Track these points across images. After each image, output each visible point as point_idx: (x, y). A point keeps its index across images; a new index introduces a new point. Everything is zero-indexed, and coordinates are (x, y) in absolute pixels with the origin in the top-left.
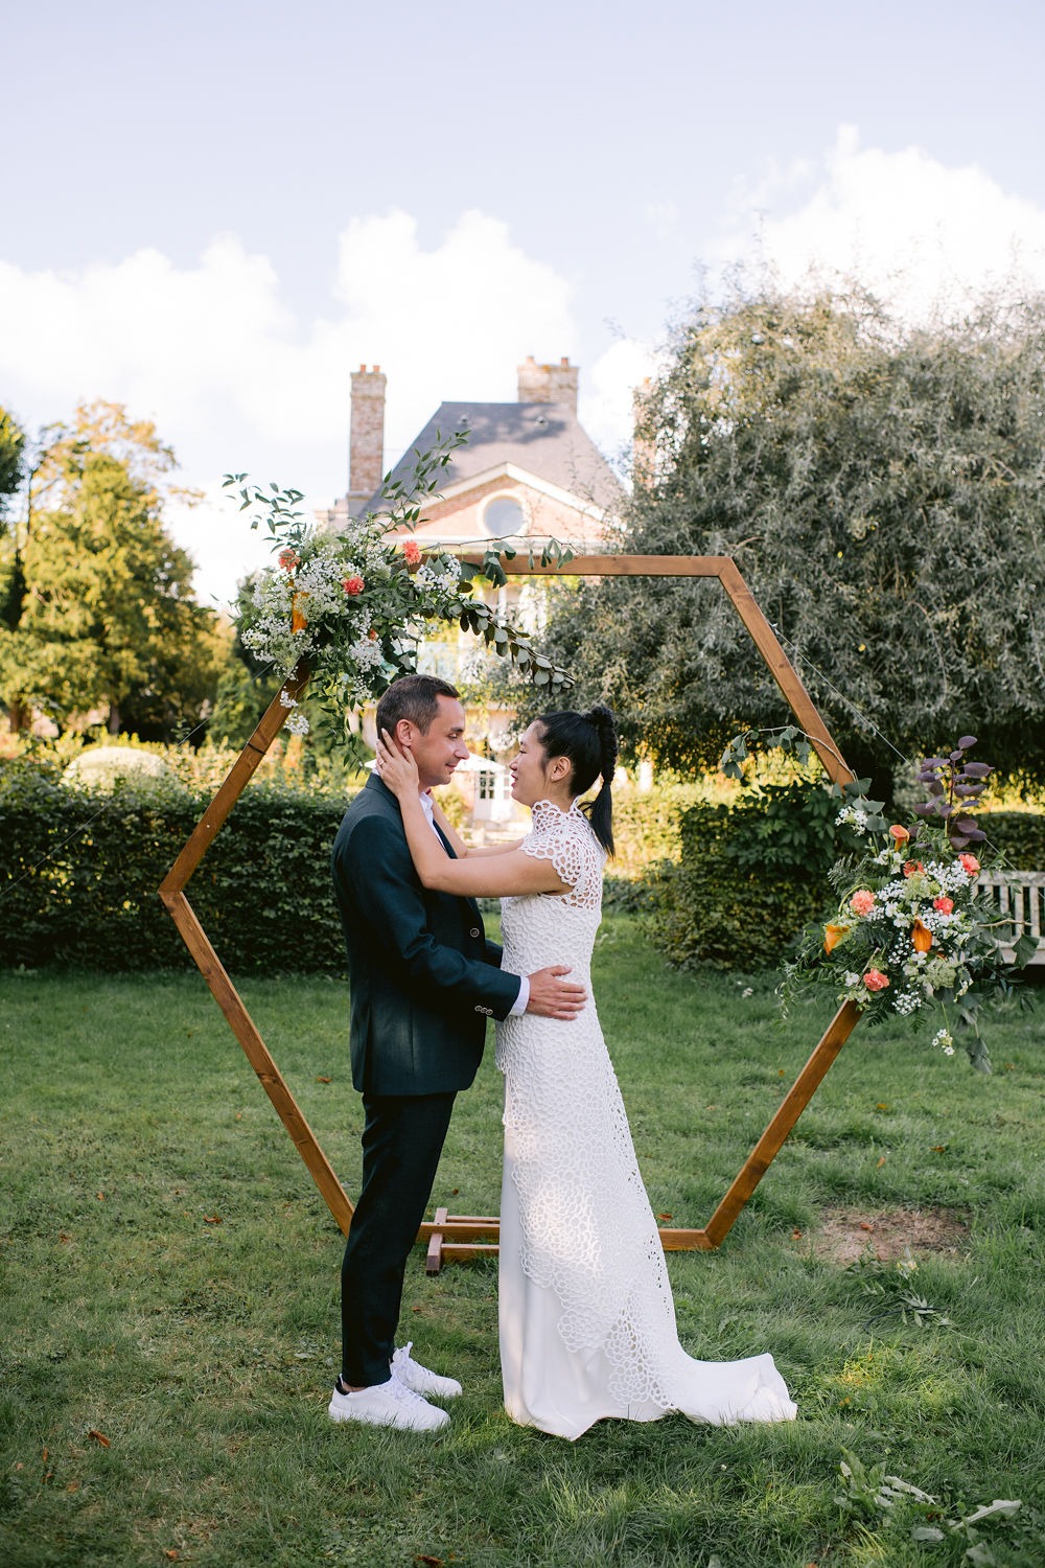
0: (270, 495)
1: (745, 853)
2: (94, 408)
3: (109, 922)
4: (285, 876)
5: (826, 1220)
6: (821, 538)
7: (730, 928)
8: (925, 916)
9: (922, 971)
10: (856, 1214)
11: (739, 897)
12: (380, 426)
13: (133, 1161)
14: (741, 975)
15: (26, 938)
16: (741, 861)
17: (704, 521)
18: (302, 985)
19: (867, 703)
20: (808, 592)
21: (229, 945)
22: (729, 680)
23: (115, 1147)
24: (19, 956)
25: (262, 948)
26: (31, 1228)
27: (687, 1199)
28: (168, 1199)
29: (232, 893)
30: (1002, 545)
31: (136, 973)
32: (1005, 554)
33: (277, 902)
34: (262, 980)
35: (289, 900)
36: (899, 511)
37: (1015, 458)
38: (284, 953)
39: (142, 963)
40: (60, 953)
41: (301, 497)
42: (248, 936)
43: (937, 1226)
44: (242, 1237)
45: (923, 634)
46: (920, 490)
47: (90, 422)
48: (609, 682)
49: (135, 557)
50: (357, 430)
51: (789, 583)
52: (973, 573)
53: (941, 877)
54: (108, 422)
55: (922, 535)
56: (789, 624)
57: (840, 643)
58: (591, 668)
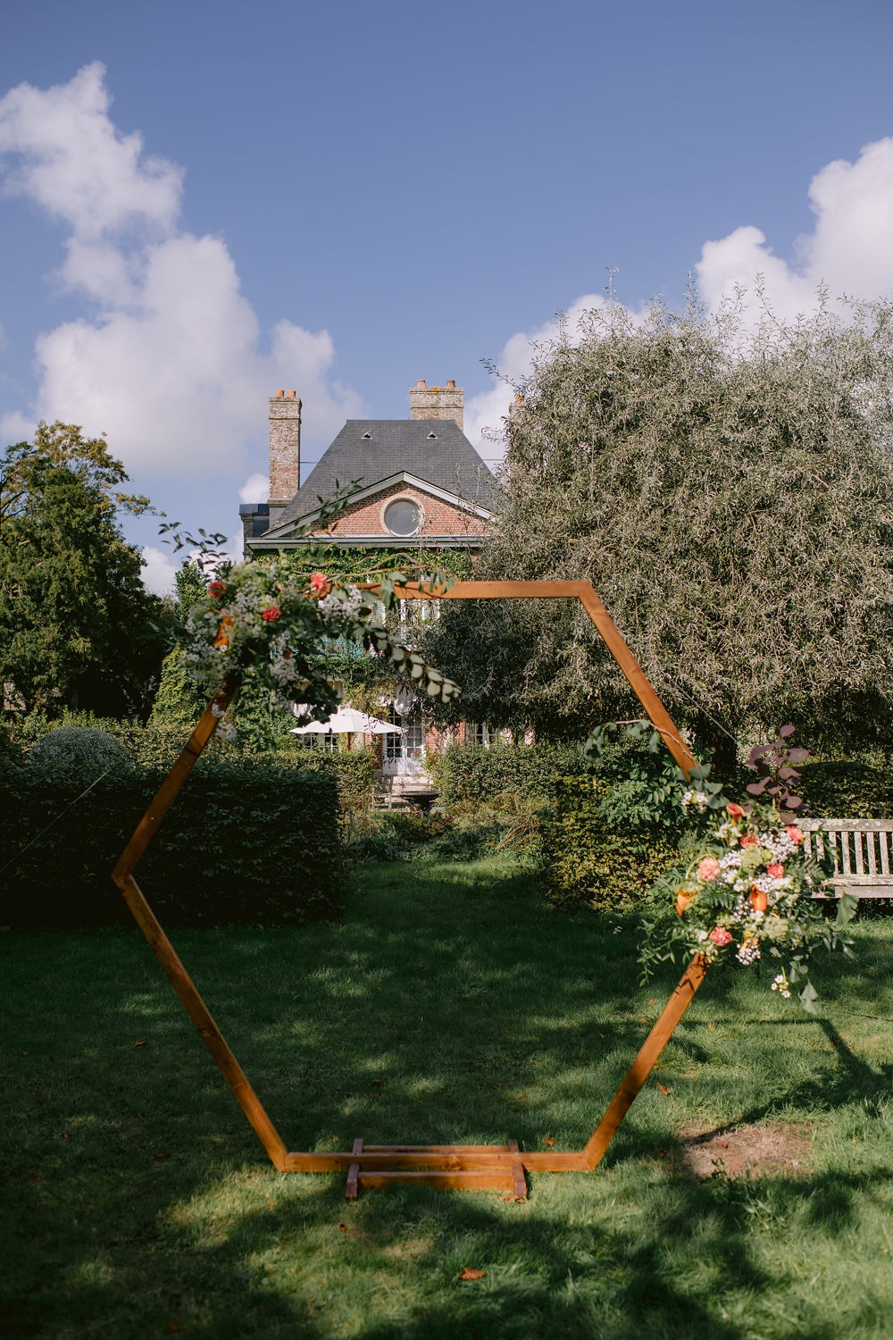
0: (198, 538)
1: (612, 811)
2: (53, 430)
4: (221, 840)
7: (601, 874)
8: (761, 881)
9: (760, 927)
11: (608, 848)
12: (296, 442)
17: (570, 531)
26: (6, 1168)
28: (124, 1137)
30: (820, 545)
32: (822, 552)
33: (214, 863)
34: (205, 930)
38: (221, 906)
41: (225, 539)
43: (781, 1141)
44: (187, 1171)
45: (756, 622)
46: (750, 501)
47: (51, 441)
48: (493, 669)
49: (90, 556)
50: (276, 446)
51: (643, 582)
52: (796, 570)
53: (772, 847)
54: (66, 442)
55: (753, 539)
56: (643, 616)
57: (687, 631)
58: (477, 657)
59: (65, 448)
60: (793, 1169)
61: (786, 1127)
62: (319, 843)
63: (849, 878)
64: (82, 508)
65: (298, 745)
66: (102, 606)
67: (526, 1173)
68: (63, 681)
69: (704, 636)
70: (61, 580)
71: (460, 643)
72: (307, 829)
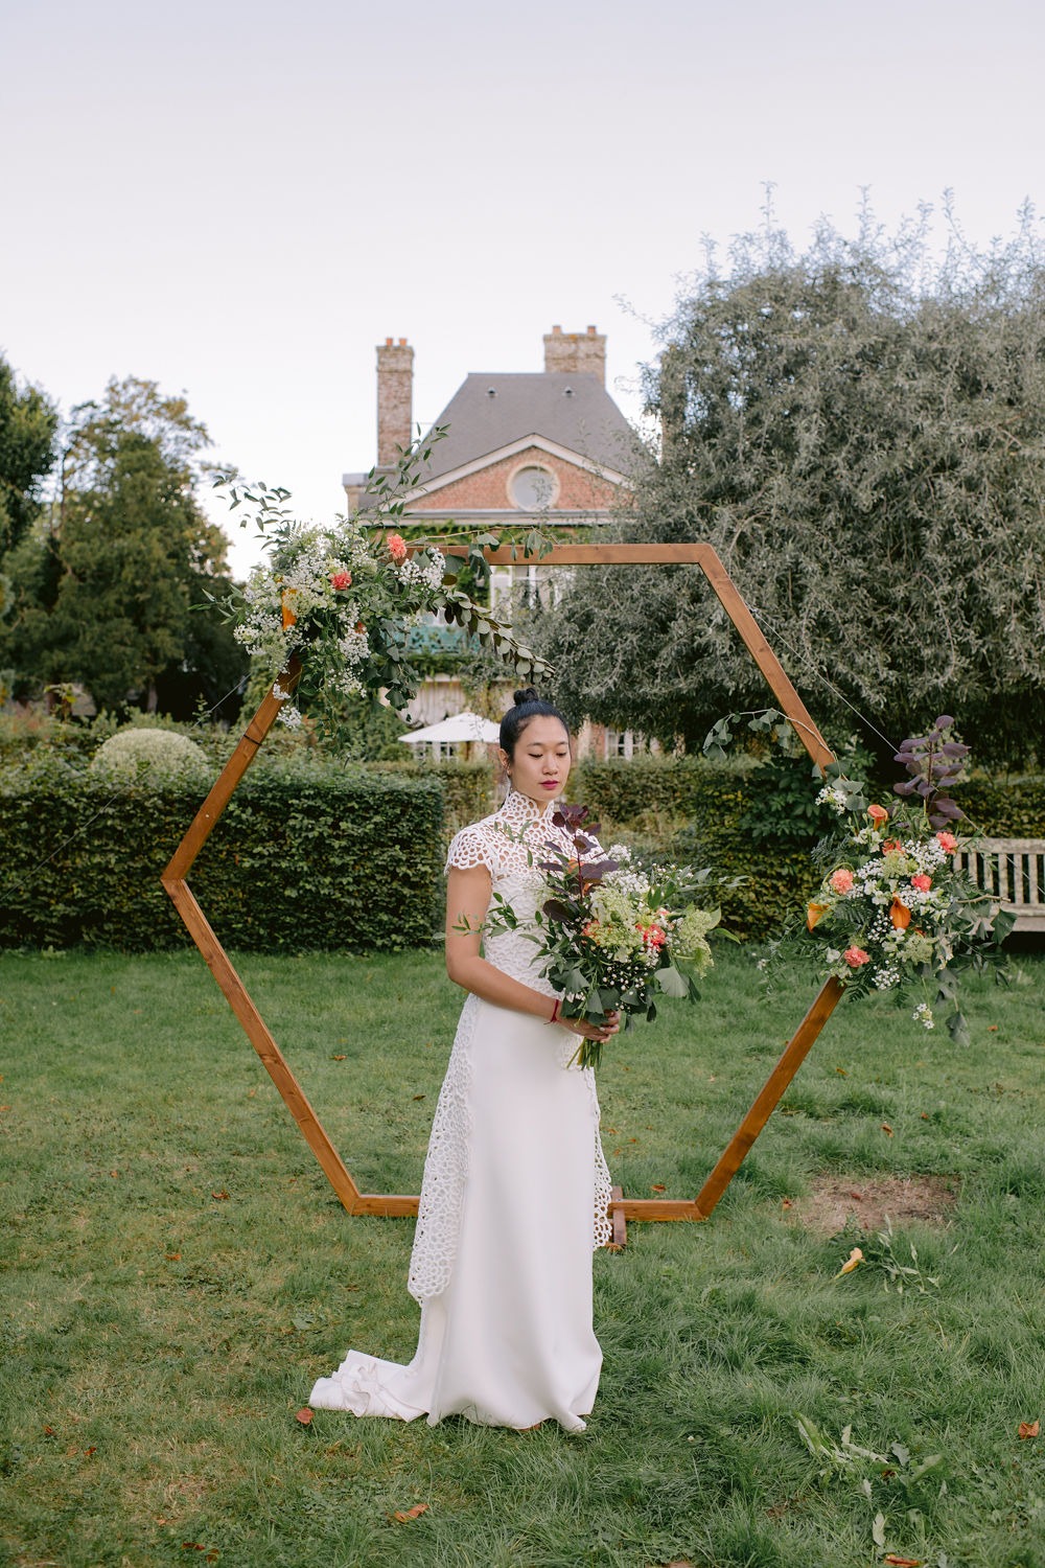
0: (258, 493)
1: (759, 825)
2: (125, 386)
3: (135, 904)
4: (306, 855)
5: (818, 1189)
6: (830, 511)
7: (745, 900)
8: (904, 893)
9: (900, 947)
10: (847, 1183)
11: (754, 869)
12: (408, 400)
13: (147, 1139)
14: (756, 946)
15: (54, 920)
16: (755, 834)
17: (713, 496)
18: (324, 962)
19: (876, 675)
20: (816, 566)
21: (253, 924)
22: (739, 655)
23: (131, 1126)
24: (48, 939)
25: (284, 926)
26: (46, 1206)
27: (682, 1171)
28: (179, 1175)
29: (254, 873)
30: (1009, 515)
31: (162, 953)
32: (1012, 524)
33: (298, 881)
34: (286, 957)
35: (310, 879)
36: (906, 483)
37: (1023, 427)
38: (306, 931)
39: (168, 943)
40: (88, 934)
41: (288, 495)
42: (271, 915)
43: (927, 1193)
44: (246, 1212)
45: (930, 605)
46: (927, 462)
47: (122, 400)
48: (620, 659)
49: (170, 535)
50: (384, 404)
51: (797, 557)
52: (979, 544)
53: (919, 856)
54: (140, 400)
55: (929, 507)
56: (798, 598)
57: (848, 616)
58: (603, 645)
59: (139, 408)
60: (936, 1225)
61: (934, 1180)
62: (418, 860)
63: (1036, 908)
64: (159, 477)
65: (408, 756)
66: (184, 594)
67: (628, 1222)
68: (139, 681)
69: (868, 622)
70: (136, 562)
71: (583, 629)
72: (405, 844)
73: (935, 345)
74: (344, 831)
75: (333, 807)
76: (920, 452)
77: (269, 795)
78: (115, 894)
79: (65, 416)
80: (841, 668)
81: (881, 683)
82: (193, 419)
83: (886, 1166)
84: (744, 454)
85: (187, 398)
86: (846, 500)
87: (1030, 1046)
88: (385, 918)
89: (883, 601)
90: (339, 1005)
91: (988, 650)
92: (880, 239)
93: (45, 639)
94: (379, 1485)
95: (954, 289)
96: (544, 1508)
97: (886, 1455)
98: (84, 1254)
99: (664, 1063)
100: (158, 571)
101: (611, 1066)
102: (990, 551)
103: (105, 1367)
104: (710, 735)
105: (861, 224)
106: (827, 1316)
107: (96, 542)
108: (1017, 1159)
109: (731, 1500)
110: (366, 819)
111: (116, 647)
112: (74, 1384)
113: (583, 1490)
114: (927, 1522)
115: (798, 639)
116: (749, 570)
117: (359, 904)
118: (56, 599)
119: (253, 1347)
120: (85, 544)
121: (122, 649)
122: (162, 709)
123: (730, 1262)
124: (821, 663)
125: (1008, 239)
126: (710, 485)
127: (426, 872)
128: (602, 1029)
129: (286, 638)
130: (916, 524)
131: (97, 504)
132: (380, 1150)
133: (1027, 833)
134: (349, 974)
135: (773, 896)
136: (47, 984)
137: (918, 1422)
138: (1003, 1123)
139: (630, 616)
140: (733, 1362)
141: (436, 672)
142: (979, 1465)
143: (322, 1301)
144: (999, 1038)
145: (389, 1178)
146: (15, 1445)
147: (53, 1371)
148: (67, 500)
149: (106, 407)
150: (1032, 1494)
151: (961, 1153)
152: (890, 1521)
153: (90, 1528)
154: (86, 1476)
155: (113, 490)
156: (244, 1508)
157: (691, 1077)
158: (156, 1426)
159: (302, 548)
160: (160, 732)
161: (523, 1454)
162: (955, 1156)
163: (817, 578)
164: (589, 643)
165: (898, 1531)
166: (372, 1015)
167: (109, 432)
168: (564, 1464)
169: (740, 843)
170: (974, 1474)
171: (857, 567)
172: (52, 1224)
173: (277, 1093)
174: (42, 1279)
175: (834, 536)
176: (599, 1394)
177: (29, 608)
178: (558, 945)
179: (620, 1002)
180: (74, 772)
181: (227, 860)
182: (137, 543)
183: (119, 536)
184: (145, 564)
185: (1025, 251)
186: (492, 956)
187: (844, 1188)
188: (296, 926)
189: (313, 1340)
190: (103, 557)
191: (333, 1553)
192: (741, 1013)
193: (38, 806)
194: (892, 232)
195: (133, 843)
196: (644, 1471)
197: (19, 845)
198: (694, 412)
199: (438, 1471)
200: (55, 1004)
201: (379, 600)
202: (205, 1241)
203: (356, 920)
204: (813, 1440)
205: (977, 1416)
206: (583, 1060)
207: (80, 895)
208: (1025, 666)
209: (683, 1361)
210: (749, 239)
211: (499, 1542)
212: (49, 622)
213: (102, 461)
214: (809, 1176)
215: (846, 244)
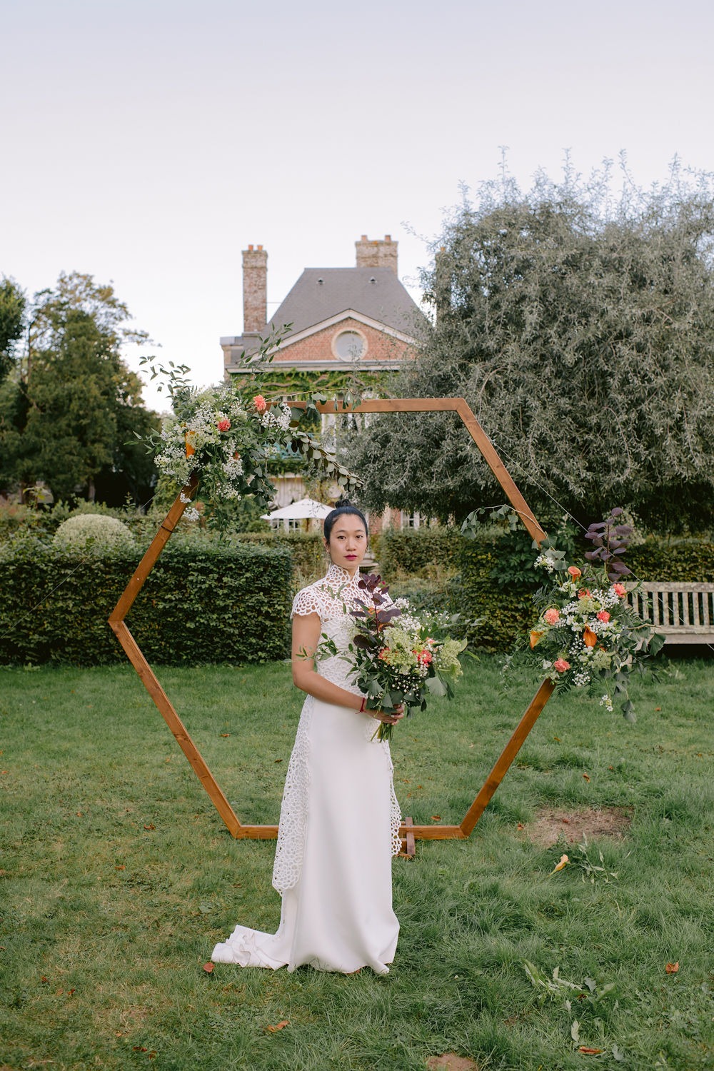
0: (169, 369)
1: (502, 576)
3: (86, 634)
4: (200, 600)
5: (540, 817)
6: (546, 366)
8: (592, 624)
9: (591, 659)
10: (560, 813)
11: (500, 605)
12: (264, 287)
13: (99, 791)
14: (502, 656)
15: (32, 646)
16: (500, 581)
17: (470, 357)
18: (213, 671)
19: (579, 475)
20: (538, 403)
21: (165, 646)
23: (88, 782)
24: (28, 658)
25: (186, 647)
26: (35, 836)
27: (452, 806)
28: (122, 815)
29: (166, 613)
30: (665, 368)
31: (105, 666)
32: (667, 374)
33: (195, 617)
35: (204, 616)
36: (597, 347)
37: (673, 309)
38: (201, 651)
39: (108, 660)
40: (54, 654)
41: (188, 369)
42: (177, 640)
43: (611, 819)
44: (166, 839)
45: (614, 428)
46: (610, 333)
47: (69, 288)
48: (408, 466)
49: (103, 379)
50: (248, 290)
51: (525, 398)
52: (645, 387)
53: (601, 599)
54: (81, 288)
55: (612, 363)
56: (526, 424)
57: (559, 436)
58: (397, 457)
59: (81, 293)
60: (617, 839)
61: (617, 810)
62: (275, 602)
64: (95, 340)
65: (267, 528)
66: (112, 419)
67: (416, 840)
68: (83, 479)
69: (573, 440)
70: (80, 398)
71: (384, 446)
72: (267, 591)
73: (615, 255)
74: (225, 583)
75: (218, 568)
76: (606, 326)
77: (175, 560)
78: (72, 627)
79: (30, 298)
80: (555, 471)
81: (582, 480)
82: (117, 300)
83: (585, 801)
84: (489, 328)
85: (114, 286)
86: (558, 359)
87: (683, 721)
88: (254, 641)
89: (582, 425)
90: (224, 701)
91: (652, 458)
92: (578, 183)
93: (19, 451)
94: (258, 1010)
95: (628, 217)
96: (362, 1022)
97: (581, 986)
98: (61, 867)
99: (440, 736)
100: (95, 404)
101: (405, 738)
102: (652, 392)
103: (78, 939)
104: (465, 522)
105: (566, 174)
106: (545, 899)
107: (52, 385)
108: (670, 795)
109: (482, 1015)
110: (240, 575)
111: (67, 456)
112: (60, 950)
113: (387, 1010)
114: (606, 1026)
115: (526, 451)
116: (493, 406)
117: (237, 632)
118: (25, 424)
119: (174, 925)
120: (45, 386)
121: (71, 457)
122: (99, 499)
123: (483, 865)
124: (542, 468)
125: (663, 183)
126: (467, 349)
127: (281, 610)
128: (393, 716)
129: (188, 463)
130: (604, 374)
131: (53, 359)
132: (253, 796)
133: (681, 578)
134: (231, 679)
135: (513, 622)
136: (29, 689)
137: (602, 964)
138: (662, 771)
139: (414, 437)
140: (484, 929)
141: (286, 471)
142: (640, 990)
143: (218, 894)
144: (662, 716)
145: (260, 814)
146: (23, 988)
147: (45, 942)
148: (32, 355)
149: (58, 293)
150: (673, 1008)
151: (634, 792)
152: (583, 1026)
153: (74, 1039)
154: (70, 1007)
155: (63, 349)
156: (172, 1025)
157: (458, 744)
158: (112, 975)
159: (198, 404)
160: (100, 516)
161: (349, 988)
162: (630, 794)
163: (539, 410)
164: (388, 455)
165: (587, 1032)
166: (246, 706)
167: (60, 310)
168: (375, 993)
169: (490, 587)
170: (636, 996)
171: (565, 403)
172: (39, 847)
173: (185, 759)
174: (35, 884)
175: (550, 382)
176: (398, 950)
177: (7, 430)
178: (363, 664)
179: (403, 700)
180: (44, 546)
181: (147, 604)
182: (80, 386)
183: (68, 380)
184: (86, 400)
185: (674, 191)
186: (322, 670)
187: (558, 816)
188: (194, 647)
189: (212, 919)
190: (57, 395)
191: (229, 1052)
192: (491, 701)
193: (20, 569)
194: (585, 179)
195: (85, 593)
196: (427, 998)
197: (7, 596)
198: (456, 300)
199: (295, 1000)
200: (34, 702)
201: (249, 438)
202: (141, 857)
203: (234, 643)
204: (535, 976)
205: (639, 959)
206: (381, 736)
207: (49, 628)
208: (677, 468)
209: (452, 928)
210: (491, 184)
211: (335, 1043)
212: (21, 440)
213: (55, 330)
214: (535, 808)
215: (555, 187)
